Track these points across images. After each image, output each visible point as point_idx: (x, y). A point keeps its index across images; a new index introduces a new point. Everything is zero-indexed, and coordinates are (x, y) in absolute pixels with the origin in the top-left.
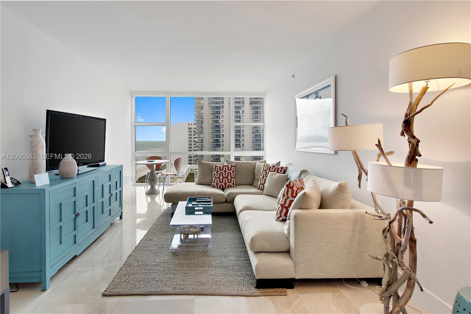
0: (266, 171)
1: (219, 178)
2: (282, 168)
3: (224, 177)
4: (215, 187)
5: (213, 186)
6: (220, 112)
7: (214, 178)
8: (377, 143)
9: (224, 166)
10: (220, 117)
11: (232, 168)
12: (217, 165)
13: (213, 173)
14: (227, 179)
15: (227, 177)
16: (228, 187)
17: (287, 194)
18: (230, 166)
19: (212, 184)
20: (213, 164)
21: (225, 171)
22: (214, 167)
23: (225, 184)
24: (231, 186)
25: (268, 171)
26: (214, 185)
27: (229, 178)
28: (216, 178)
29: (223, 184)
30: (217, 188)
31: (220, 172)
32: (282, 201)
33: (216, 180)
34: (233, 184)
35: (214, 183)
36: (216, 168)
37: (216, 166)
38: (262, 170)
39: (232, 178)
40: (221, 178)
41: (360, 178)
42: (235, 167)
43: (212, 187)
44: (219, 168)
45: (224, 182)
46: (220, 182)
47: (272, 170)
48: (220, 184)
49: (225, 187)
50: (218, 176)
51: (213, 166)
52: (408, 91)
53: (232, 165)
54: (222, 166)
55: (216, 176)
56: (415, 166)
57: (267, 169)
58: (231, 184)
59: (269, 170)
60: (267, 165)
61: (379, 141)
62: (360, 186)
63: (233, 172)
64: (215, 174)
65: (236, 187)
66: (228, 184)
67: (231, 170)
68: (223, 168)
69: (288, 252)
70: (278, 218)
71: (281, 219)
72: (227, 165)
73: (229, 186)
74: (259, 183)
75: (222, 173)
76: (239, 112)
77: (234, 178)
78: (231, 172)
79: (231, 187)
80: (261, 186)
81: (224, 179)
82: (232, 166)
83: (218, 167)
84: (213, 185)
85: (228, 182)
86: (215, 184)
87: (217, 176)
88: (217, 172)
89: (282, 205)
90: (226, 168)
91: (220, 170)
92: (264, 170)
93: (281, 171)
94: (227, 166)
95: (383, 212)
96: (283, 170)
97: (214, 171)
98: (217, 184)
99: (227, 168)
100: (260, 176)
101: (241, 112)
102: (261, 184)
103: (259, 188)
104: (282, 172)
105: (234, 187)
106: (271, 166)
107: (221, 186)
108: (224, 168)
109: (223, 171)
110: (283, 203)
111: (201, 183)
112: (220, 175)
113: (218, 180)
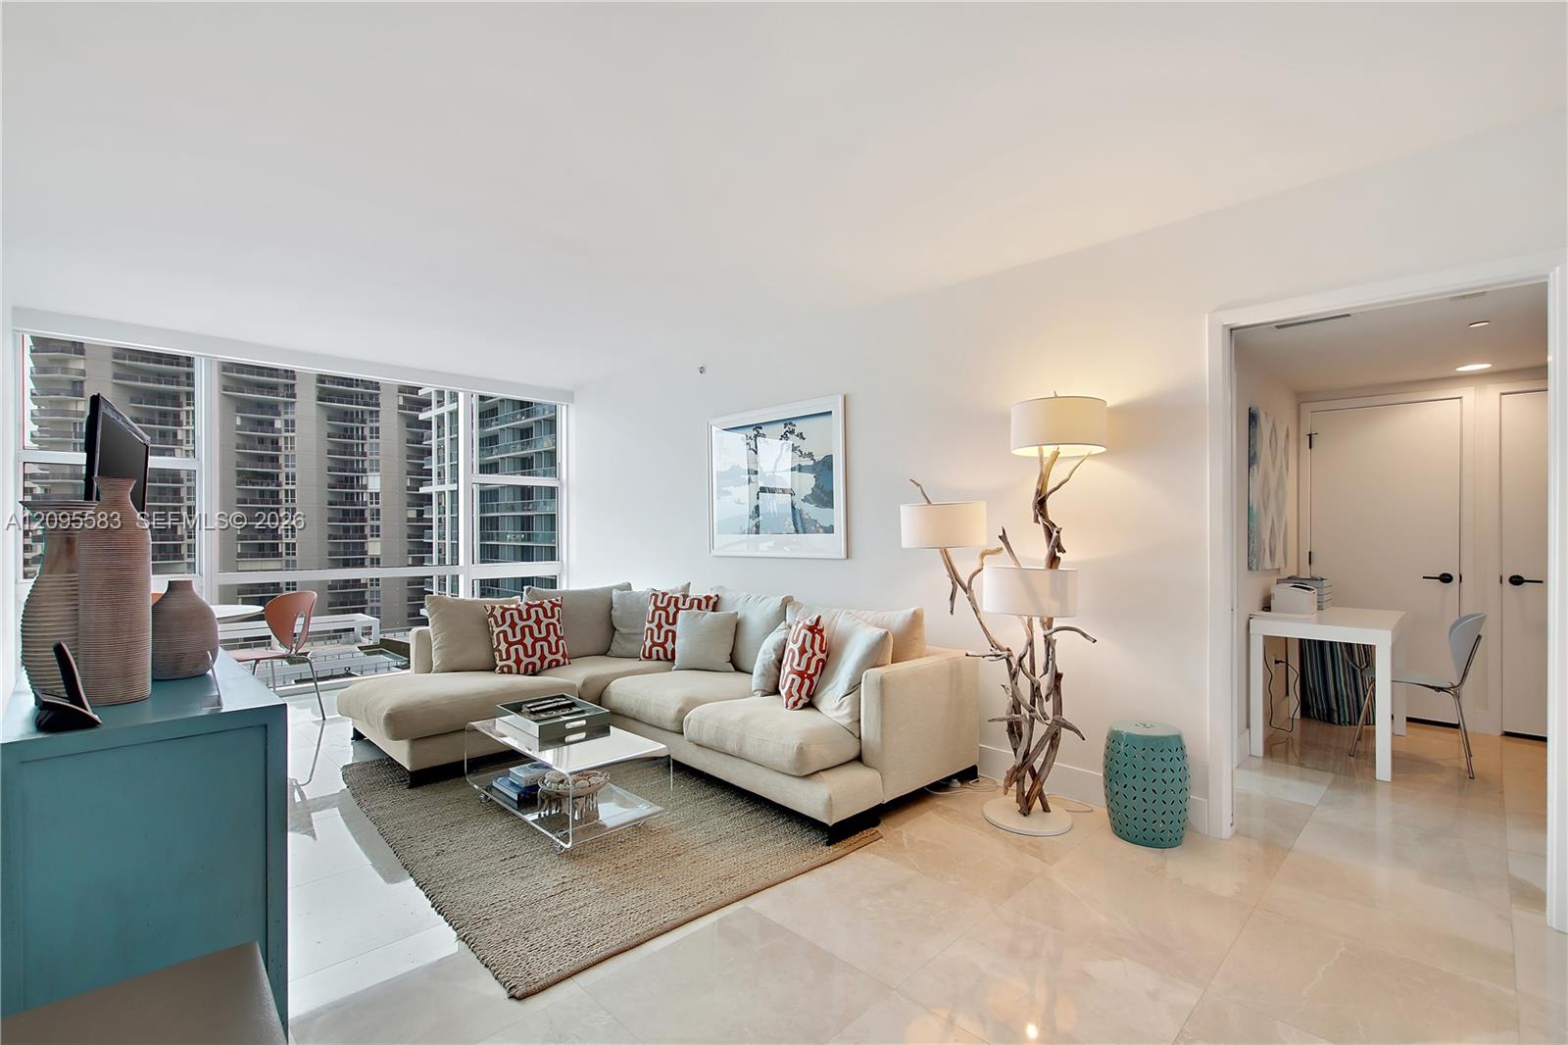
0: (665, 609)
1: (520, 642)
2: (708, 598)
3: (536, 640)
4: (510, 672)
5: (505, 669)
6: (177, 415)
7: (503, 646)
8: (1001, 534)
9: (531, 606)
10: (179, 438)
11: (555, 610)
12: (505, 606)
13: (497, 630)
14: (545, 644)
15: (545, 639)
16: (550, 667)
17: (812, 647)
18: (548, 606)
19: (500, 664)
20: (488, 602)
21: (538, 622)
22: (498, 613)
23: (542, 658)
24: (558, 661)
25: (672, 609)
26: (509, 667)
27: (552, 639)
28: (511, 644)
29: (535, 659)
30: (518, 673)
31: (521, 624)
32: (799, 665)
33: (512, 650)
34: (564, 656)
35: (508, 658)
36: (507, 614)
37: (506, 610)
38: (651, 608)
39: (559, 638)
40: (528, 641)
41: (952, 598)
42: (560, 606)
43: (501, 673)
44: (516, 613)
45: (538, 653)
47: (684, 605)
48: (526, 660)
49: (542, 666)
50: (518, 637)
51: (493, 608)
52: (1037, 455)
53: (553, 600)
54: (523, 607)
55: (511, 639)
56: (1057, 567)
57: (669, 604)
58: (558, 656)
59: (676, 605)
60: (664, 594)
61: (1004, 531)
62: (952, 612)
63: (558, 620)
64: (505, 632)
65: (570, 663)
66: (550, 657)
67: (553, 616)
68: (528, 611)
69: (859, 759)
70: (795, 704)
71: (800, 705)
72: (538, 602)
73: (554, 663)
74: (648, 643)
75: (531, 628)
76: (272, 423)
77: (565, 638)
78: (554, 621)
79: (558, 665)
80: (658, 651)
81: (538, 645)
82: (554, 605)
83: (512, 609)
84: (502, 667)
85: (527, 655)
86: (510, 662)
87: (514, 636)
88: (513, 625)
89: (801, 674)
90: (537, 612)
91: (521, 618)
92: (657, 608)
93: (707, 607)
94: (540, 605)
95: (999, 648)
96: (711, 603)
97: (496, 622)
98: (518, 661)
99: (540, 610)
100: (647, 625)
101: (279, 424)
102: (654, 644)
103: (650, 657)
104: (710, 608)
105: (564, 664)
106: (678, 595)
107: (530, 667)
108: (532, 611)
109: (530, 623)
110: (802, 668)
111: (456, 667)
112: (523, 636)
113: (520, 647)
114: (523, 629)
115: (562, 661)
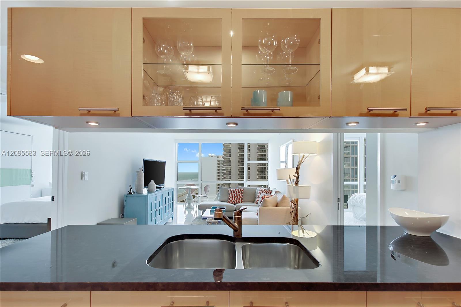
1: (232, 197)
3: (235, 197)
4: (229, 203)
7: (229, 198)
8: (289, 176)
9: (236, 190)
11: (241, 191)
14: (237, 198)
15: (237, 197)
16: (238, 203)
18: (239, 190)
20: (229, 189)
21: (236, 193)
22: (229, 191)
24: (240, 202)
26: (229, 202)
27: (239, 197)
28: (230, 197)
29: (235, 201)
30: (231, 203)
31: (233, 193)
33: (230, 198)
34: (241, 201)
37: (231, 190)
39: (240, 197)
40: (234, 197)
42: (242, 190)
43: (228, 203)
44: (232, 191)
45: (235, 200)
46: (233, 200)
48: (233, 201)
49: (236, 203)
50: (232, 196)
53: (241, 189)
54: (234, 190)
55: (231, 196)
57: (261, 192)
58: (240, 201)
60: (261, 189)
63: (241, 194)
65: (243, 203)
66: (238, 201)
67: (240, 192)
68: (235, 191)
75: (235, 194)
77: (242, 197)
78: (240, 193)
79: (240, 203)
82: (241, 190)
86: (230, 201)
88: (231, 193)
91: (233, 192)
92: (259, 192)
94: (238, 190)
97: (229, 193)
98: (231, 201)
99: (237, 191)
100: (257, 196)
102: (257, 200)
103: (256, 203)
105: (241, 203)
106: (263, 190)
107: (234, 202)
109: (235, 193)
112: (233, 196)
113: (232, 198)
114: (238, 194)
115: (241, 202)
